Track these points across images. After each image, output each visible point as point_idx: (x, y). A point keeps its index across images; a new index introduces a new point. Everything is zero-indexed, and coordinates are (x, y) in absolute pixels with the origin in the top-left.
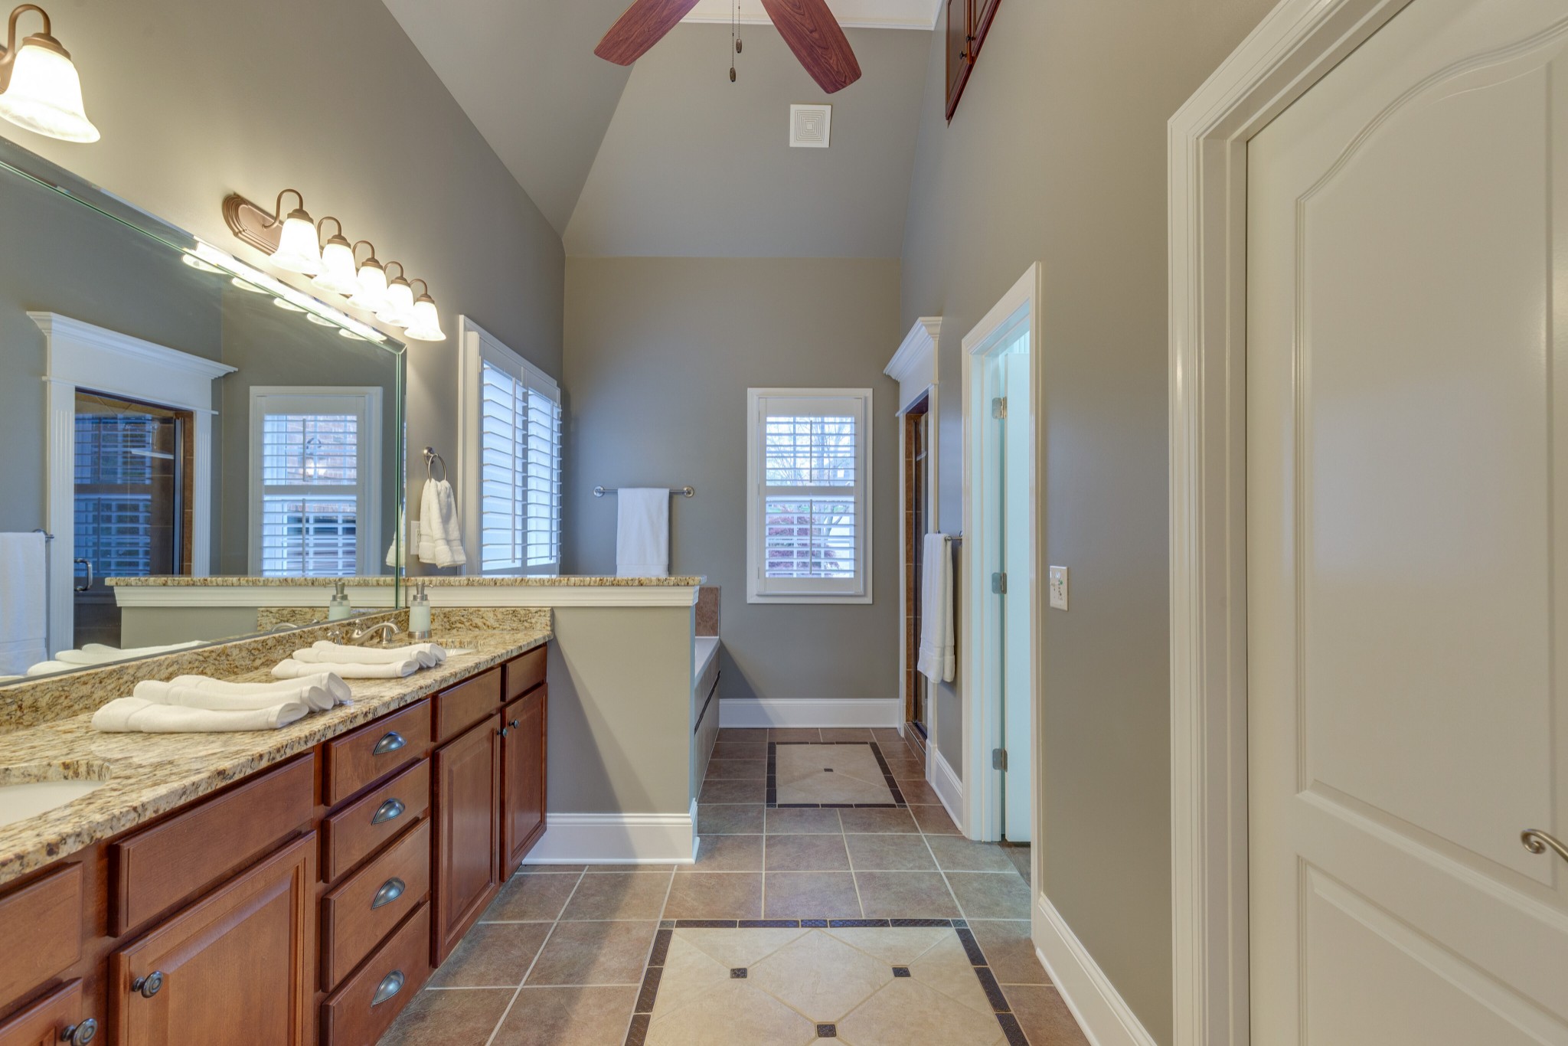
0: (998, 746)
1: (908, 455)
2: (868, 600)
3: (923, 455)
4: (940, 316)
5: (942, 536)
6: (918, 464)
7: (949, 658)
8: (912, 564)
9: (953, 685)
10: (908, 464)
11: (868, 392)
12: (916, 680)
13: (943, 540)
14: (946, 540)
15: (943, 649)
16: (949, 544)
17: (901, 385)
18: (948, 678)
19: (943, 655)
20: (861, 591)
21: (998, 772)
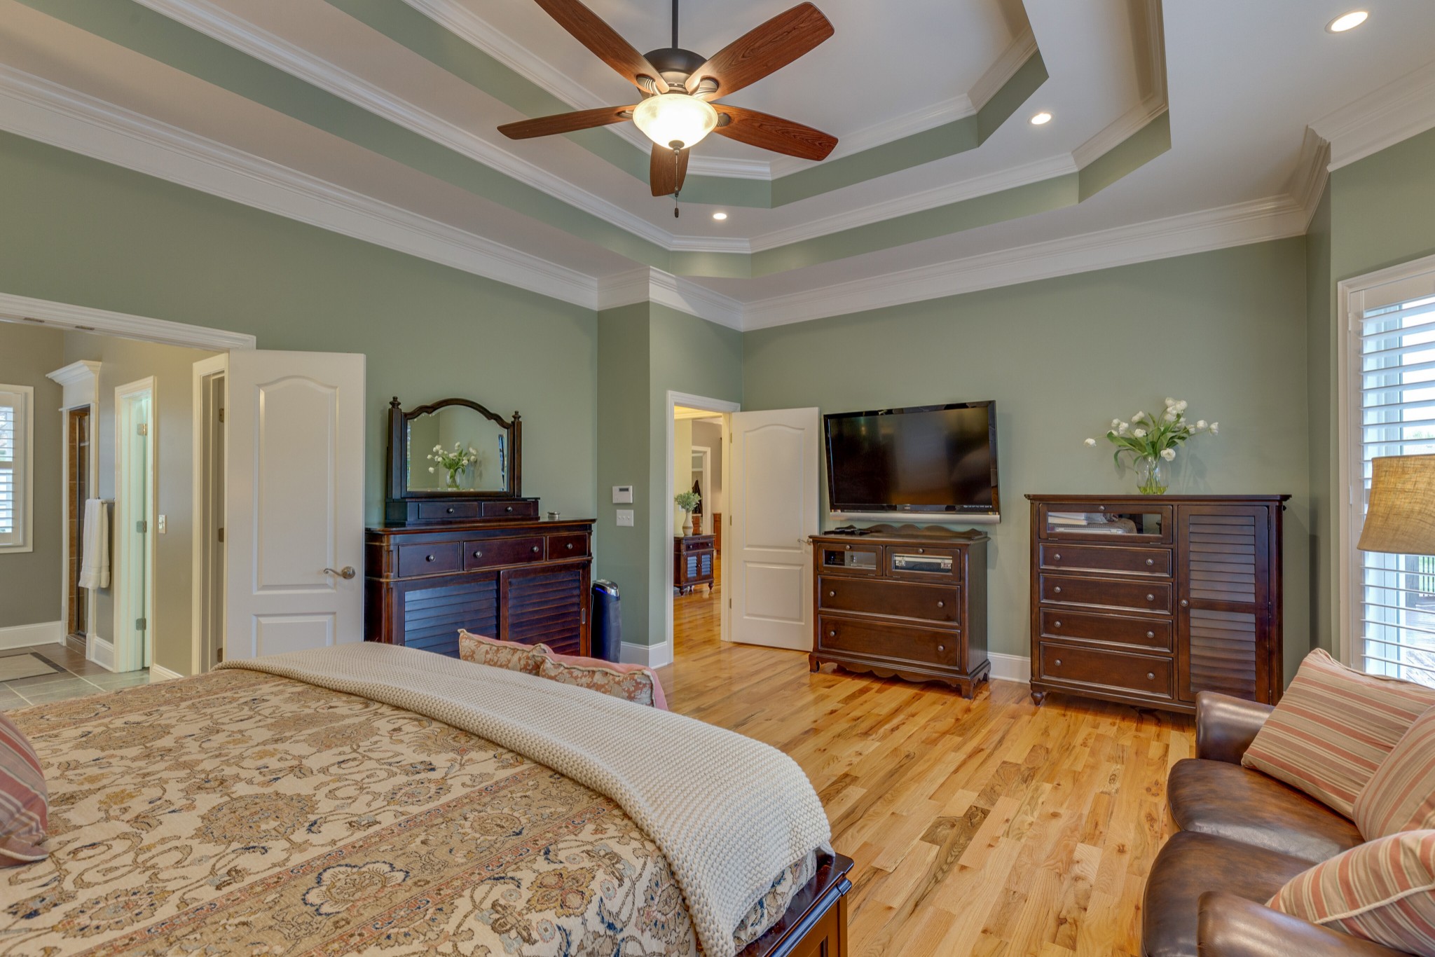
0: (140, 617)
1: (72, 440)
2: (29, 549)
3: (87, 444)
4: (100, 361)
5: (99, 501)
6: (82, 449)
7: (105, 573)
8: (76, 520)
9: (107, 590)
10: (72, 448)
11: (30, 390)
12: (78, 596)
13: (100, 504)
14: (102, 503)
15: (100, 568)
16: (105, 506)
17: (64, 389)
18: (104, 585)
19: (100, 571)
20: (20, 541)
21: (140, 632)
